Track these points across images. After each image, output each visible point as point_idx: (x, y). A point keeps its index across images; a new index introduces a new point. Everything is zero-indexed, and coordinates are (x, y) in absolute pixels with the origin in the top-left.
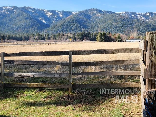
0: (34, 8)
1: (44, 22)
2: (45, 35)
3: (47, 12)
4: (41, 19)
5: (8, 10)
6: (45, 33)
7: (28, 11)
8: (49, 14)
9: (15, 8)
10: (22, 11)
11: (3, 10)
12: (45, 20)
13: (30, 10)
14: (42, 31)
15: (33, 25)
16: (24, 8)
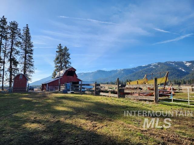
0: (175, 62)
1: (183, 70)
2: (182, 81)
3: (187, 63)
4: (180, 68)
5: (155, 66)
6: (184, 79)
7: (170, 64)
8: (188, 64)
9: (159, 63)
10: (164, 65)
11: (151, 66)
12: (184, 69)
13: (171, 63)
14: (181, 78)
15: (173, 74)
16: (166, 62)
